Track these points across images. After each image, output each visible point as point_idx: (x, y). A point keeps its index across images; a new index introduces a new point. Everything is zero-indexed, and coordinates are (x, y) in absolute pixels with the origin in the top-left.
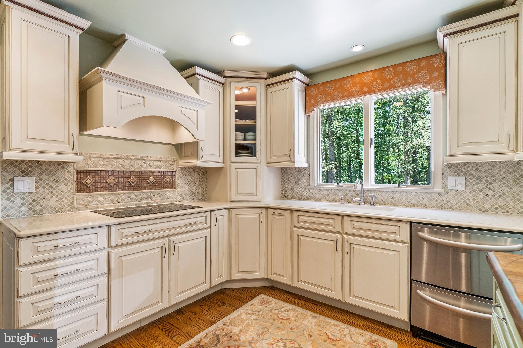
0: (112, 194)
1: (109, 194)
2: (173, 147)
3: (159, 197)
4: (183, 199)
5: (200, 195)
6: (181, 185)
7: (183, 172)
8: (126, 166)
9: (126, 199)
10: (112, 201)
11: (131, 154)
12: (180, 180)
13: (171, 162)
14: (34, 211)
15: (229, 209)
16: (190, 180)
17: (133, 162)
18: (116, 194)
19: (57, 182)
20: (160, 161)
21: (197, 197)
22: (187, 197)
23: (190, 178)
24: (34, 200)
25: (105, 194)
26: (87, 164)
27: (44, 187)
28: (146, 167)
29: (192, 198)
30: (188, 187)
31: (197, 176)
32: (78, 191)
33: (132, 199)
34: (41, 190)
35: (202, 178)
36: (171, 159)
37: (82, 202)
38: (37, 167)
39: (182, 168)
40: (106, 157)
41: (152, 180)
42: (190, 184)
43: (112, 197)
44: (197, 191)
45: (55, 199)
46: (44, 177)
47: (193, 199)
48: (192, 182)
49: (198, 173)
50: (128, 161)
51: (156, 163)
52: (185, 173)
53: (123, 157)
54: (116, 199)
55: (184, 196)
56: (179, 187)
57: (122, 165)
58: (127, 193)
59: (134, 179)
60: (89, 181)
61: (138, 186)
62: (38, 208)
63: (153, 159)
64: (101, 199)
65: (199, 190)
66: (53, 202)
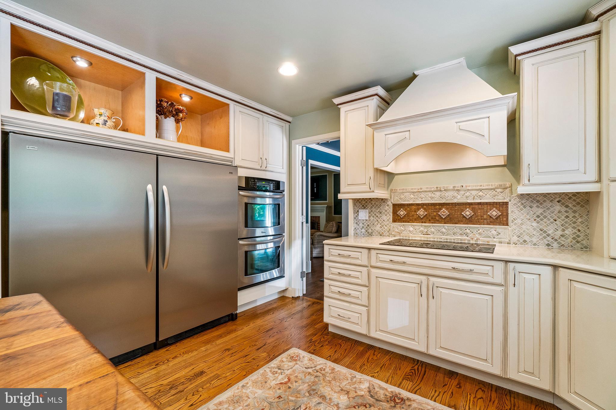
0: (422, 226)
1: (418, 225)
2: (506, 169)
3: (480, 234)
4: (525, 241)
5: (569, 240)
6: (520, 222)
7: (523, 202)
8: (437, 199)
9: (435, 232)
10: (422, 232)
11: (442, 186)
12: (514, 212)
13: (499, 190)
14: (368, 233)
16: (542, 214)
17: (443, 194)
18: (425, 226)
19: (381, 213)
20: (481, 190)
21: (559, 243)
22: (535, 240)
23: (540, 211)
24: (368, 225)
25: (415, 225)
26: (400, 199)
27: (373, 217)
28: (459, 198)
29: (547, 242)
30: (535, 224)
31: (558, 207)
32: (394, 221)
33: (443, 233)
34: (372, 218)
35: (575, 212)
36: (501, 186)
37: (397, 230)
38: (370, 202)
39: (522, 196)
40: (415, 191)
41: (468, 213)
42: (542, 220)
43: (422, 229)
44: (559, 233)
45: (379, 225)
46: (374, 209)
47: (548, 245)
48: (545, 217)
49: (563, 204)
50: (438, 194)
51: (474, 193)
52: (528, 203)
53: (432, 190)
54: (426, 230)
55: (526, 238)
56: (515, 224)
57: (432, 198)
58: (437, 226)
59: (444, 212)
60: (402, 213)
61: (449, 220)
62: (370, 231)
63: (469, 188)
64: (411, 229)
65: (563, 230)
66: (378, 228)
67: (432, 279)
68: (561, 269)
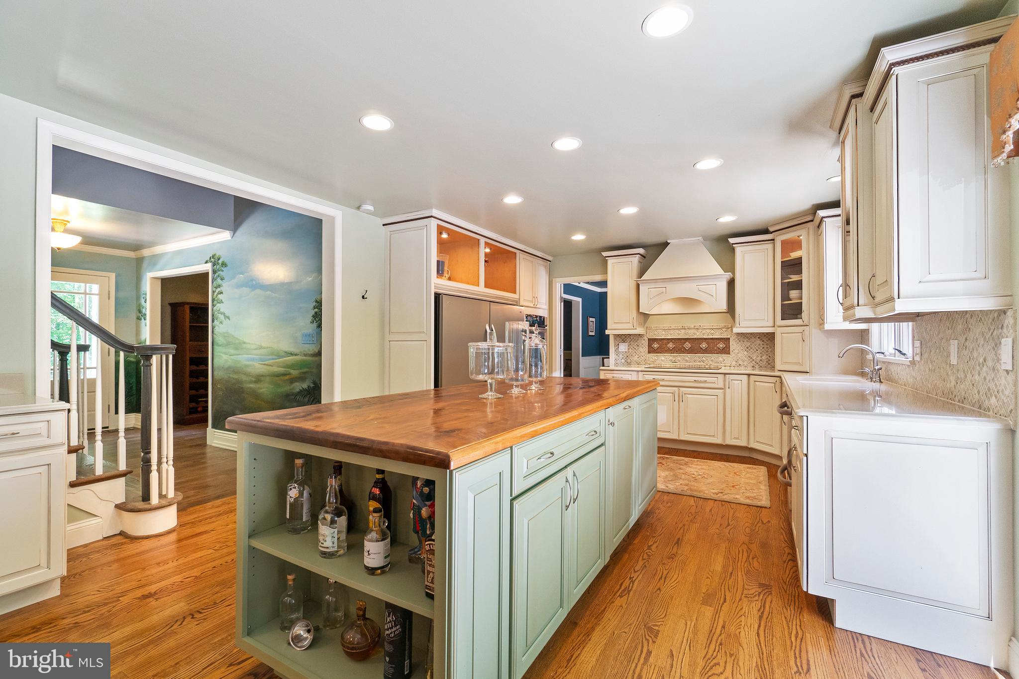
0: (671, 355)
1: (668, 356)
2: (728, 315)
3: (712, 361)
4: (740, 365)
5: (764, 363)
6: (737, 351)
7: (739, 338)
8: (682, 335)
9: (681, 360)
10: (671, 360)
11: (686, 325)
12: (734, 345)
13: (724, 329)
14: (627, 362)
15: (749, 375)
16: (749, 346)
17: (687, 331)
18: (673, 356)
19: (638, 346)
20: (713, 329)
21: (759, 365)
22: (745, 363)
23: (749, 344)
24: (627, 356)
25: (666, 356)
26: (654, 334)
27: (632, 349)
28: (698, 335)
29: (752, 365)
30: (745, 353)
31: (758, 342)
32: (649, 352)
33: (686, 360)
34: (630, 350)
35: (767, 344)
36: (725, 326)
37: (651, 360)
38: (629, 337)
39: (738, 334)
40: (666, 328)
41: (704, 346)
42: (750, 350)
43: (671, 358)
44: (759, 358)
45: (637, 356)
46: (632, 343)
47: (753, 367)
48: (751, 348)
49: (761, 339)
50: (683, 331)
51: (708, 331)
52: (742, 339)
53: (679, 328)
54: (674, 359)
55: (741, 363)
56: (734, 353)
57: (679, 334)
58: (683, 356)
59: (687, 345)
60: (655, 346)
61: (691, 351)
62: (629, 361)
63: (705, 327)
64: (663, 358)
65: (761, 357)
66: (636, 358)
67: (681, 389)
68: (751, 376)
